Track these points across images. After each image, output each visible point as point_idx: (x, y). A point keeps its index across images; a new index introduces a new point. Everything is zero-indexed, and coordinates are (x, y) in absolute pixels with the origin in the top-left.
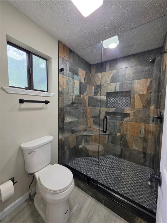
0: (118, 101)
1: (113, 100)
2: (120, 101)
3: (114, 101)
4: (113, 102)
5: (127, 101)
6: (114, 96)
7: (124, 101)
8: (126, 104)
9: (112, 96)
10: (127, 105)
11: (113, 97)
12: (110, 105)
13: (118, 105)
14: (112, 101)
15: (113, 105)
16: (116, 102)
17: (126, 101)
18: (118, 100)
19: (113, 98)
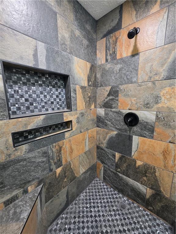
0: (42, 96)
1: (26, 92)
2: (45, 96)
3: (30, 96)
4: (27, 100)
5: (60, 97)
6: (29, 80)
7: (55, 97)
8: (58, 103)
9: (19, 79)
10: (61, 106)
11: (24, 84)
12: (19, 109)
13: (43, 107)
14: (22, 96)
15: (28, 108)
16: (35, 100)
17: (57, 96)
18: (41, 93)
19: (25, 88)
